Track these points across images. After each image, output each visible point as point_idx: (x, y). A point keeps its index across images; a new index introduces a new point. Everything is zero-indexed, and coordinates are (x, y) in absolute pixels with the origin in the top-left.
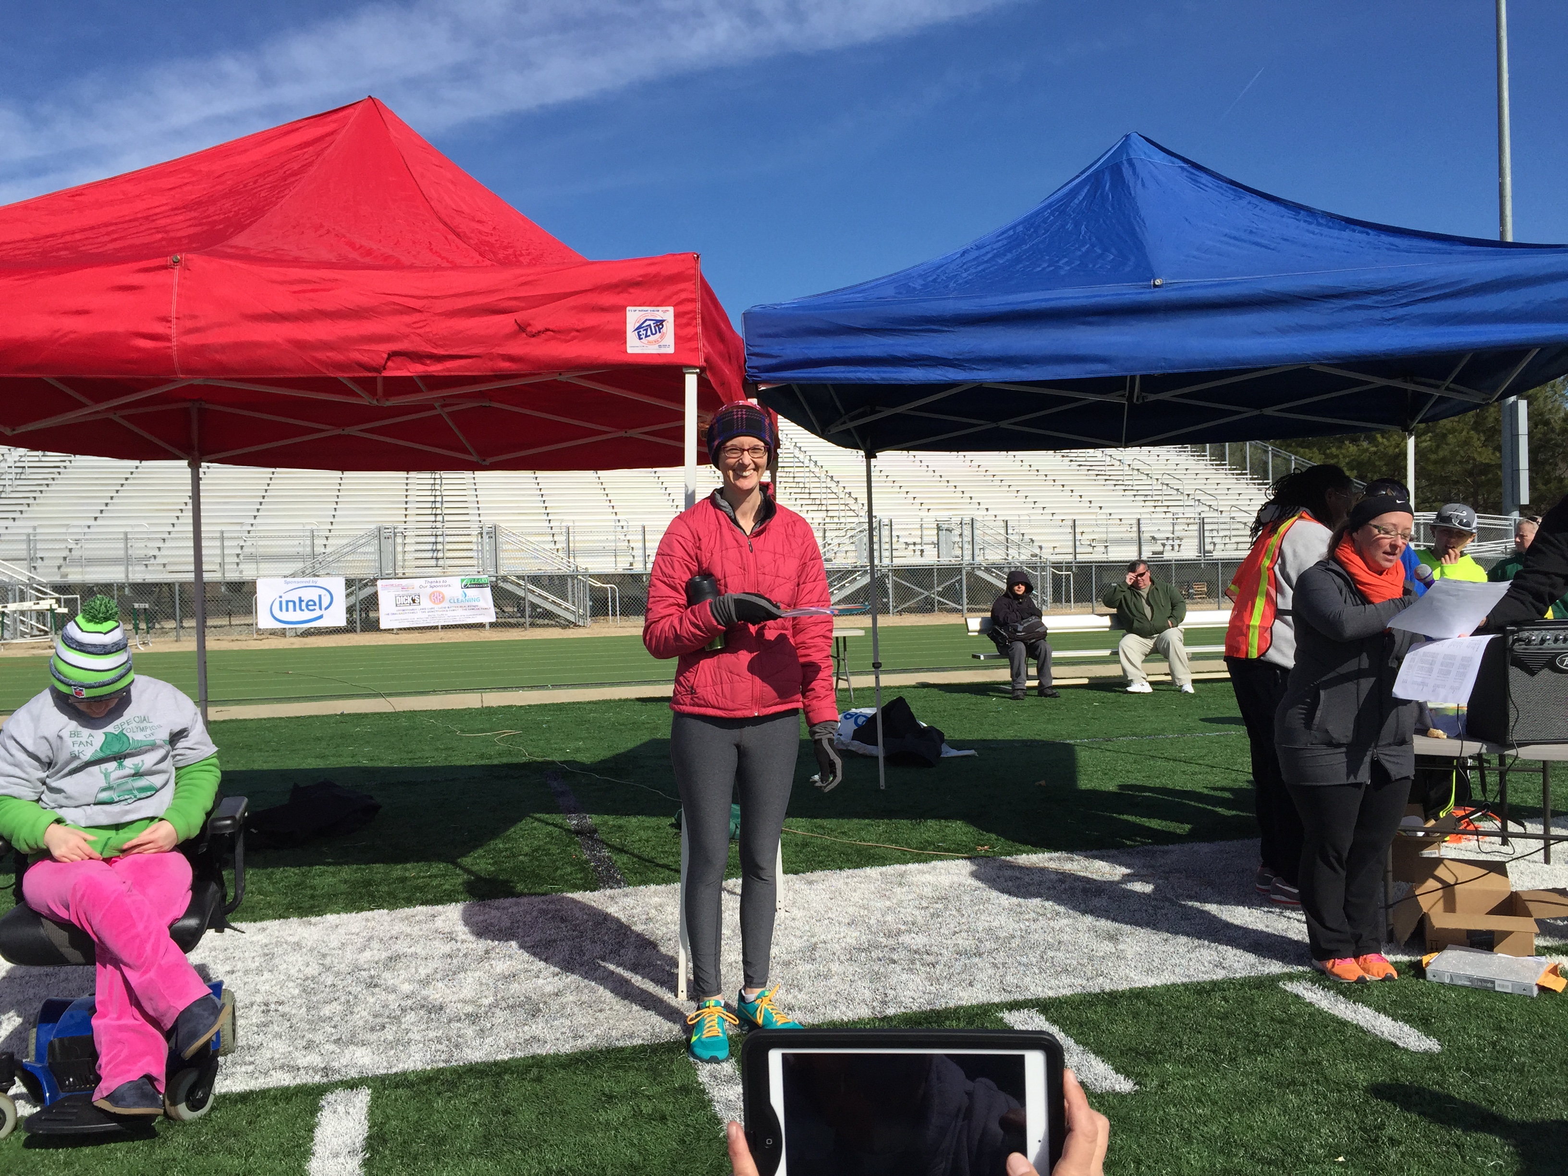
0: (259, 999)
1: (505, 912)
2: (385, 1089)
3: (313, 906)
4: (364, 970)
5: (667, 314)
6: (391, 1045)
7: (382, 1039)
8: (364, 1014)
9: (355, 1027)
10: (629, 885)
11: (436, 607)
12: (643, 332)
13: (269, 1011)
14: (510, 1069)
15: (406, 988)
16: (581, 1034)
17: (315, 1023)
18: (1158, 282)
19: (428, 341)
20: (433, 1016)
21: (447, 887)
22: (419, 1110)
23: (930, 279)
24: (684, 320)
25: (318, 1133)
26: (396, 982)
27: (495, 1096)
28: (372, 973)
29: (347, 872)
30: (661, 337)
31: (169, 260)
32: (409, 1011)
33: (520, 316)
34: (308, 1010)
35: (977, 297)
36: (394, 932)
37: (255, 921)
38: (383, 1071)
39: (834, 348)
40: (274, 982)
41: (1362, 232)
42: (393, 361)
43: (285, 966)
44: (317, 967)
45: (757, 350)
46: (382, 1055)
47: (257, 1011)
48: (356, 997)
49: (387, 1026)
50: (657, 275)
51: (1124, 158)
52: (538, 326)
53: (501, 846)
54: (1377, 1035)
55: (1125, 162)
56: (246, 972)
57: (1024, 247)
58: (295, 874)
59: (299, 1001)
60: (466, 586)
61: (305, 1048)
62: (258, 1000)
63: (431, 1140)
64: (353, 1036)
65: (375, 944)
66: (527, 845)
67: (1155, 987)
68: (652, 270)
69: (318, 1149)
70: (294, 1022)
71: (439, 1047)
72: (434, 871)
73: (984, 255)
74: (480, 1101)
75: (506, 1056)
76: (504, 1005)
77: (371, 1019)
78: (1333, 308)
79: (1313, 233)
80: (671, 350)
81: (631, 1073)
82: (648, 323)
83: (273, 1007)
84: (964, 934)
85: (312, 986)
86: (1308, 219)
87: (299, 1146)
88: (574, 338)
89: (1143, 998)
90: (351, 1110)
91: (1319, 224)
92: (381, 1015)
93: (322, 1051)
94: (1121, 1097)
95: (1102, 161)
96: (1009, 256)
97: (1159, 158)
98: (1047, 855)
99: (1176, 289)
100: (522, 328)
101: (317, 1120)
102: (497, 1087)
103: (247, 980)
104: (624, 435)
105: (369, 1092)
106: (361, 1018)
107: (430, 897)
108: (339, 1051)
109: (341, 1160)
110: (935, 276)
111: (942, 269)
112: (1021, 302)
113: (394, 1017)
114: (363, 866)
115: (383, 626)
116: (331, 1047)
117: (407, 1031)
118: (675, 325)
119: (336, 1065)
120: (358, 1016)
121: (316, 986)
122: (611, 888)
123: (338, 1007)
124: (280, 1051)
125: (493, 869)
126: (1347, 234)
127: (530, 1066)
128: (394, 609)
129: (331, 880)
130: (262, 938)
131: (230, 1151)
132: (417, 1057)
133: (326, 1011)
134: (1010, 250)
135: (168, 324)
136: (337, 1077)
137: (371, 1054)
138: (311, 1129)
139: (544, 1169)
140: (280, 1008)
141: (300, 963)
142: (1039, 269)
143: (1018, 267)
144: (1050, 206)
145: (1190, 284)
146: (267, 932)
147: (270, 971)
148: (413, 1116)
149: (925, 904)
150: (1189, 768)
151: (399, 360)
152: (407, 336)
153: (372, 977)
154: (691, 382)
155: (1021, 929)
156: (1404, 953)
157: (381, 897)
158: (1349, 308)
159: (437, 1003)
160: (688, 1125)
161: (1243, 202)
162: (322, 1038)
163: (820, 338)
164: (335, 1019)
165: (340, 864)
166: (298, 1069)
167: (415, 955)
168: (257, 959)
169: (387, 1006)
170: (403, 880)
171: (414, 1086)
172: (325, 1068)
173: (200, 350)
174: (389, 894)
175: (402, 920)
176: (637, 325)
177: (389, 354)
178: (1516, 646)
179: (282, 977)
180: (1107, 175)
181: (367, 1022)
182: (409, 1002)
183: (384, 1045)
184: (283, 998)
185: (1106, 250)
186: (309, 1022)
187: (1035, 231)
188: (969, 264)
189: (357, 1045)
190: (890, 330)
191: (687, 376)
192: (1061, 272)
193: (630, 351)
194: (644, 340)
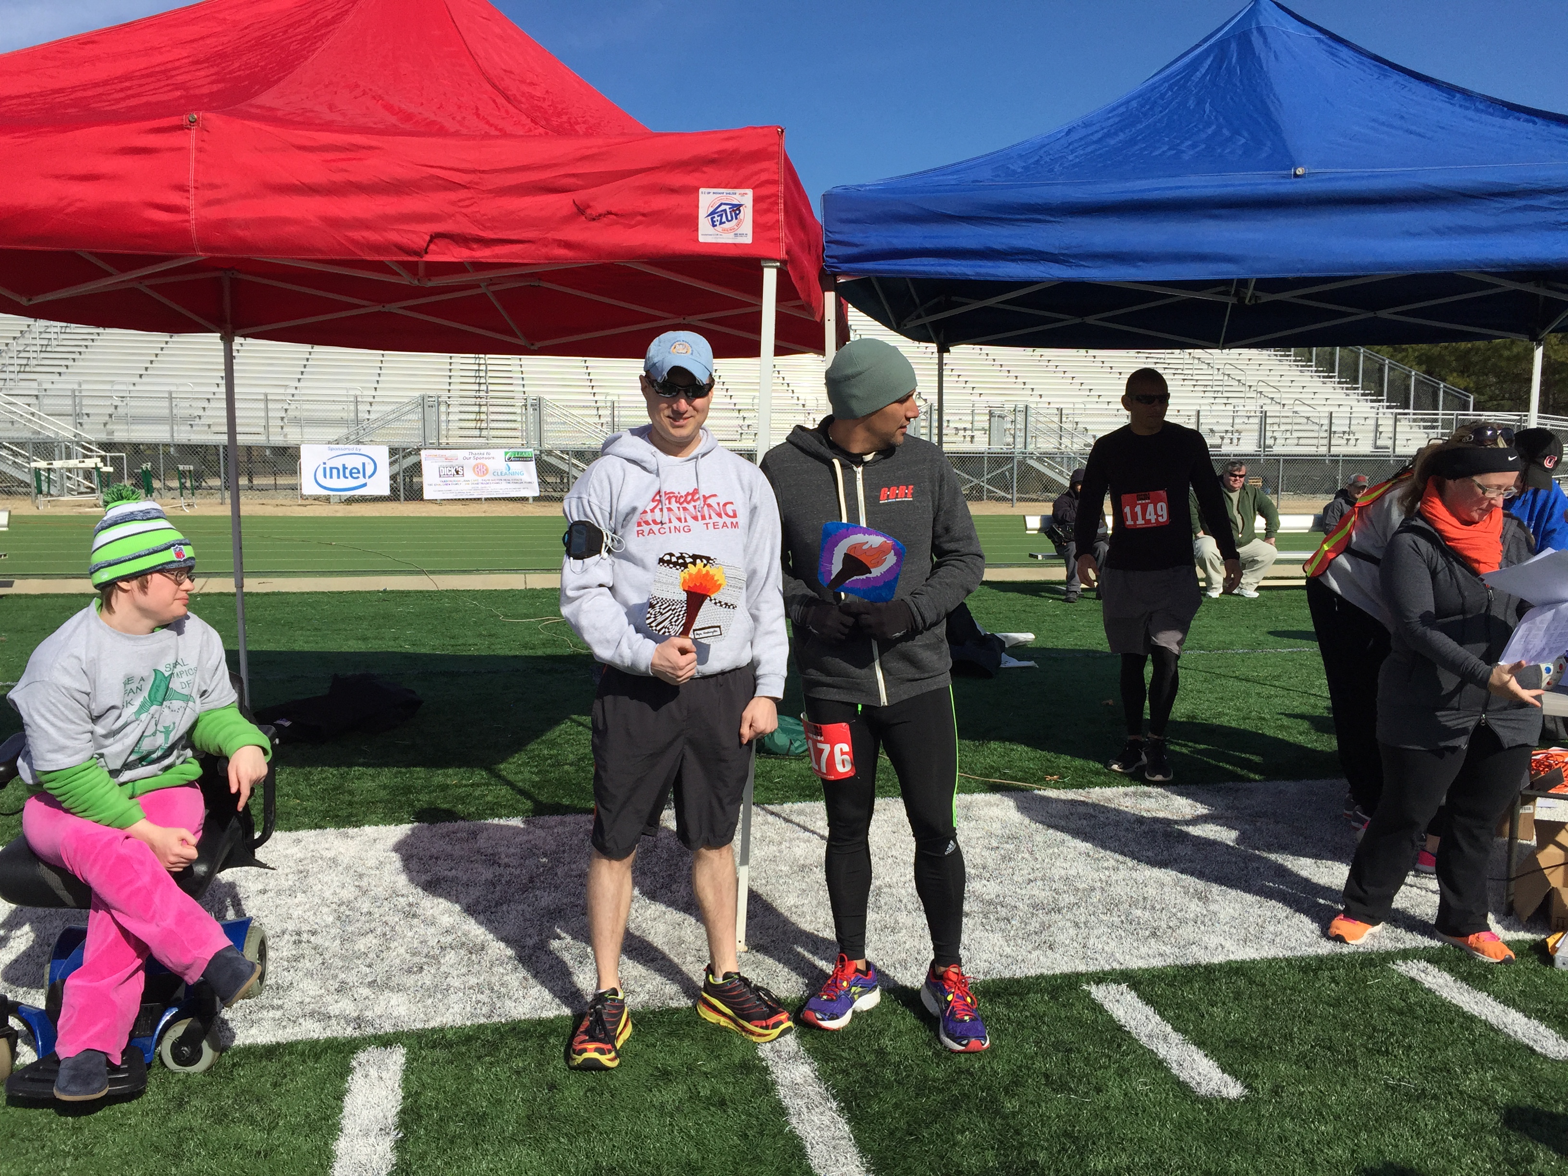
0: (290, 926)
1: (551, 831)
2: (421, 1048)
3: (351, 815)
4: (403, 896)
5: (745, 197)
6: (431, 992)
7: (420, 984)
8: (402, 951)
9: (391, 967)
11: (480, 479)
12: (717, 218)
13: (300, 942)
14: (555, 1030)
17: (349, 959)
18: (1300, 171)
19: (475, 222)
21: (489, 798)
22: (457, 1078)
23: (1033, 160)
24: (764, 206)
25: (349, 1103)
26: (435, 914)
27: (539, 1065)
28: (411, 899)
29: (387, 776)
30: (738, 225)
31: (185, 119)
32: (449, 950)
33: (581, 196)
34: (342, 943)
35: (1088, 183)
36: (433, 852)
37: (290, 830)
38: (419, 1025)
39: (924, 237)
40: (307, 906)
41: (1527, 121)
42: (436, 244)
43: (320, 886)
44: (353, 889)
45: (838, 237)
46: (419, 1005)
47: (288, 941)
48: (393, 929)
49: (425, 967)
50: (735, 152)
51: (1254, 26)
52: (600, 207)
53: (546, 752)
54: (1509, 1036)
55: (1255, 32)
56: (279, 893)
57: (1140, 126)
58: (334, 776)
60: (510, 459)
61: (338, 991)
62: (290, 928)
63: (469, 1119)
64: (389, 978)
65: (414, 866)
66: (572, 753)
67: (1253, 961)
68: (730, 145)
69: (348, 1124)
70: (327, 957)
71: (480, 997)
72: (476, 779)
73: (1092, 134)
74: (524, 1069)
77: (408, 957)
78: (1499, 209)
79: (1471, 119)
80: (748, 240)
81: (686, 1042)
82: (723, 207)
83: (305, 937)
84: (1039, 883)
85: (347, 913)
86: (1463, 103)
87: (326, 1118)
88: (640, 223)
89: (1243, 975)
90: (384, 1075)
91: (1477, 110)
93: (356, 997)
94: (1231, 1104)
95: (1226, 29)
96: (1122, 136)
97: (1292, 27)
98: (1121, 789)
99: (1318, 181)
100: (581, 210)
101: (347, 1085)
102: (542, 1052)
103: (278, 902)
104: (683, 321)
105: (404, 1051)
106: (398, 955)
107: (472, 812)
108: (373, 996)
109: (372, 1140)
110: (1036, 157)
111: (1045, 149)
112: (1141, 191)
113: (433, 957)
114: (403, 770)
115: (426, 497)
116: (366, 991)
117: (447, 975)
118: (754, 211)
119: (369, 1014)
120: (395, 954)
121: (350, 913)
123: (374, 941)
124: (311, 993)
125: (537, 779)
126: (1510, 123)
128: (438, 480)
129: (369, 784)
130: (296, 851)
131: (251, 1120)
132: (457, 1008)
133: (361, 945)
134: (1123, 129)
135: (186, 194)
136: (370, 1031)
137: (407, 1002)
138: (340, 1097)
139: (592, 1163)
140: (312, 939)
141: (336, 884)
142: (1157, 153)
143: (1133, 150)
145: (1337, 175)
146: (303, 843)
147: (304, 892)
148: (451, 1085)
149: (995, 844)
150: (1266, 691)
151: (442, 243)
152: (451, 216)
153: (409, 905)
154: (770, 277)
155: (1100, 880)
156: (1528, 931)
157: (421, 807)
158: (1518, 209)
159: (479, 941)
160: (750, 1115)
161: (1388, 81)
162: (356, 979)
163: (908, 225)
164: (371, 955)
165: (381, 765)
166: (329, 1018)
167: (454, 880)
168: (290, 876)
169: (426, 942)
170: (444, 788)
171: (452, 1046)
172: (358, 1018)
173: (222, 224)
174: (430, 804)
175: (443, 837)
176: (711, 210)
177: (431, 236)
179: (317, 900)
180: (1234, 46)
181: (403, 961)
182: (449, 939)
183: (422, 991)
184: (316, 926)
185: (1237, 132)
186: (343, 958)
187: (1151, 109)
188: (1076, 145)
189: (392, 990)
190: (987, 218)
191: (766, 270)
192: (1186, 157)
193: (701, 239)
194: (719, 228)
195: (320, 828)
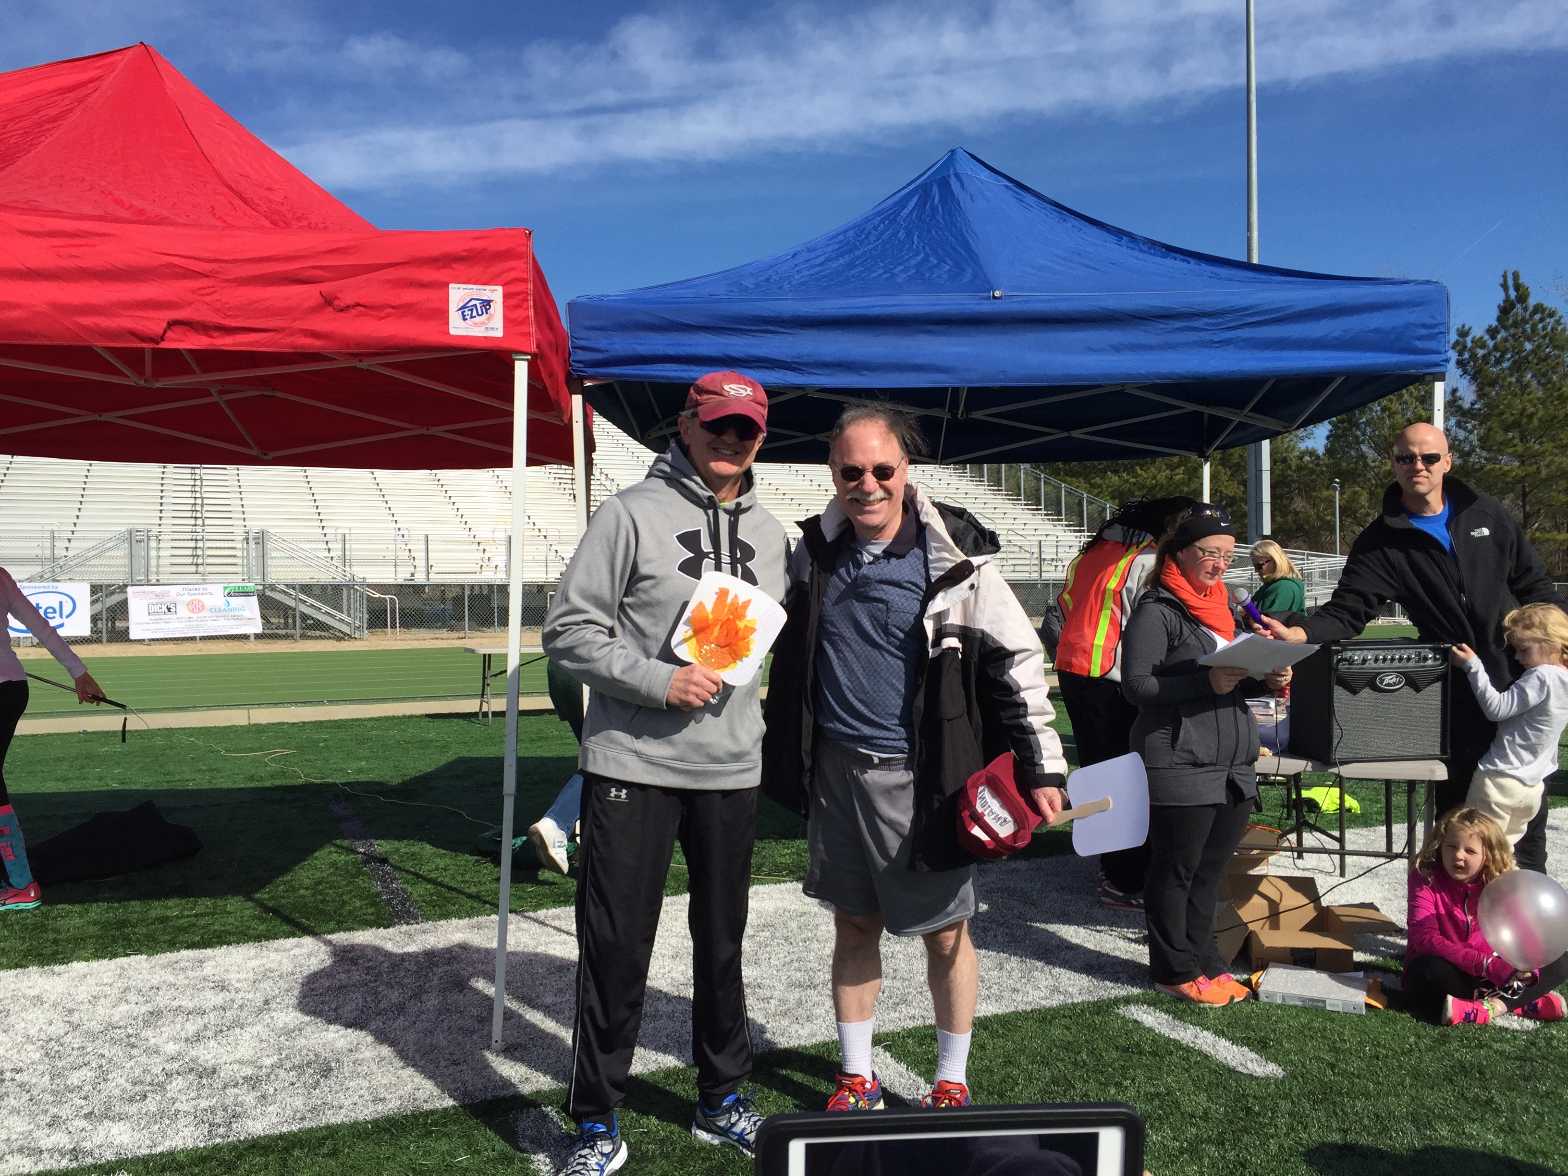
1: (287, 954)
2: (148, 1173)
3: (56, 953)
4: (120, 1028)
5: (495, 294)
6: (155, 1118)
7: (144, 1111)
8: (121, 1081)
9: (110, 1097)
10: (428, 919)
11: (195, 616)
12: (467, 313)
14: (300, 1140)
15: (171, 1048)
16: (382, 1096)
17: (59, 1096)
18: (997, 294)
19: (218, 310)
20: (204, 1081)
21: (216, 927)
23: (763, 278)
24: (513, 302)
26: (159, 1041)
28: (130, 1031)
29: (97, 911)
30: (488, 319)
32: (175, 1076)
33: (326, 287)
34: (52, 1079)
35: (814, 299)
36: (154, 982)
38: (146, 1152)
39: (667, 345)
41: (1183, 261)
42: (173, 332)
43: (23, 1025)
44: (62, 1025)
45: (583, 343)
46: (144, 1131)
48: (110, 1061)
49: (149, 1095)
50: (483, 251)
51: (952, 172)
52: (347, 299)
54: (1219, 1061)
55: (952, 175)
57: (857, 253)
59: (41, 1067)
60: (229, 595)
61: (49, 1125)
64: (108, 1108)
65: (132, 997)
66: (308, 878)
68: (479, 245)
70: (35, 1093)
72: (200, 909)
73: (816, 258)
75: (295, 1128)
76: (288, 1065)
77: (129, 1087)
78: (1163, 329)
79: (1136, 258)
80: (499, 333)
81: (444, 1141)
82: (473, 303)
83: (7, 1076)
85: (56, 1048)
86: (1129, 244)
88: (388, 316)
91: (1141, 250)
92: (141, 1082)
93: (70, 1129)
95: (928, 174)
97: (985, 175)
99: (1014, 302)
100: (328, 301)
102: (285, 1166)
104: (426, 433)
106: (117, 1086)
107: (197, 939)
108: (90, 1127)
110: (767, 276)
111: (774, 269)
112: (863, 307)
113: (158, 1084)
114: (116, 905)
115: (132, 636)
116: (82, 1123)
117: (175, 1101)
118: (504, 307)
119: (87, 1145)
120: (114, 1084)
121: (61, 1048)
122: (408, 924)
123: (89, 1074)
124: (18, 1129)
126: (1169, 262)
127: (324, 1138)
128: (146, 618)
129: (77, 921)
132: (187, 1132)
133: (74, 1079)
134: (842, 255)
136: (89, 1161)
137: (130, 1130)
141: (42, 1021)
142: (873, 275)
143: (852, 272)
144: (879, 214)
145: (1030, 298)
151: (178, 329)
152: (191, 304)
153: (129, 1036)
154: (521, 369)
157: (138, 940)
158: (1179, 329)
159: (209, 1065)
161: (1069, 225)
162: (69, 1112)
163: (652, 334)
164: (86, 1088)
165: (88, 902)
166: (41, 1152)
167: (180, 1009)
169: (149, 1070)
170: (164, 920)
171: (184, 1169)
172: (74, 1149)
174: (148, 936)
175: (163, 967)
176: (461, 305)
177: (169, 323)
178: (1340, 666)
179: (20, 1038)
180: (935, 189)
181: (124, 1091)
182: (176, 1065)
183: (146, 1118)
184: (21, 1064)
185: (941, 260)
186: (53, 1093)
187: (867, 238)
188: (802, 266)
189: (113, 1119)
190: (725, 329)
191: (517, 363)
192: (899, 280)
193: (452, 332)
194: (469, 321)
195: (21, 967)
